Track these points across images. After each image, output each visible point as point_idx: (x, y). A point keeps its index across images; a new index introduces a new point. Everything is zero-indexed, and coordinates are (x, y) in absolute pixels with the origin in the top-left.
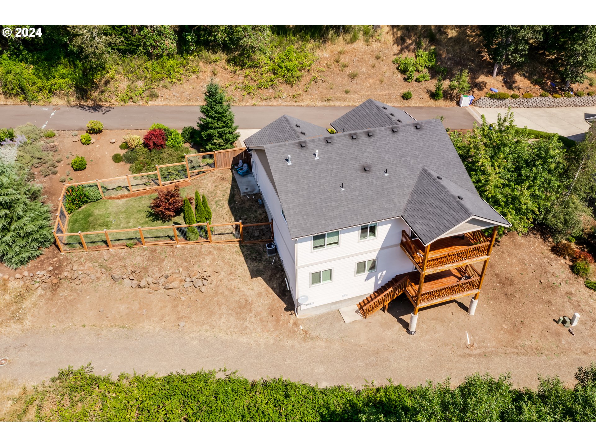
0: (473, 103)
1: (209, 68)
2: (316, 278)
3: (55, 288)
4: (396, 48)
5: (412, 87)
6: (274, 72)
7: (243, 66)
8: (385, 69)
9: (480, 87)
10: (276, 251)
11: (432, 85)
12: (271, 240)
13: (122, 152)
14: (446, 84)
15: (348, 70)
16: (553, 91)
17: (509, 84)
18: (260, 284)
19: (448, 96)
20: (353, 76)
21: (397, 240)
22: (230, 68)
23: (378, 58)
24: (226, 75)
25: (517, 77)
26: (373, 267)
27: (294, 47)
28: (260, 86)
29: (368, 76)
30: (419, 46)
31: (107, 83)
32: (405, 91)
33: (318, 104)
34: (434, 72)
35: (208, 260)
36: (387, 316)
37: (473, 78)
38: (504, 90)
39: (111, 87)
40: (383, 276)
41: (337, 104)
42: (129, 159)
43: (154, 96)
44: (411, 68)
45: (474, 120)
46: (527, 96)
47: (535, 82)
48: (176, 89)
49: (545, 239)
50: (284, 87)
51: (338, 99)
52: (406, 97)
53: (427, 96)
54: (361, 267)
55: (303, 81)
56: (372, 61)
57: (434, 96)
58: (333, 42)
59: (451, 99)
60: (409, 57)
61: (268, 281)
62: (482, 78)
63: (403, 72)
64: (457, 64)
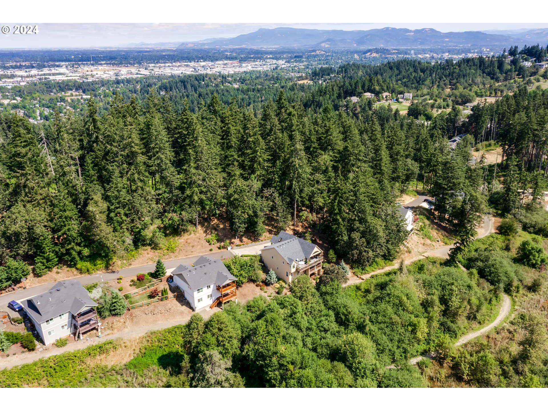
0: (232, 249)
1: (146, 252)
2: (199, 301)
3: (132, 319)
4: (205, 235)
5: (212, 247)
6: (168, 250)
7: (156, 249)
8: (202, 242)
9: (233, 243)
10: (186, 299)
11: (218, 245)
12: (184, 297)
13: (132, 283)
14: (222, 244)
15: (191, 245)
16: (254, 241)
17: (241, 241)
18: (184, 307)
19: (224, 247)
20: (193, 246)
21: (216, 288)
22: (153, 251)
23: (199, 239)
24: (152, 253)
25: (243, 238)
26: (211, 296)
27: (171, 240)
28: (164, 255)
29: (198, 245)
30: (212, 233)
31: (114, 263)
32: (210, 248)
33: (184, 257)
34: (218, 241)
35: (169, 305)
36: (217, 308)
37: (230, 241)
38: (240, 243)
39: (115, 264)
40: (214, 298)
41: (190, 256)
42: (134, 285)
43: (131, 264)
44: (211, 241)
45: (232, 254)
46: (247, 244)
47: (249, 239)
48: (137, 261)
49: (254, 283)
50: (171, 254)
51: (190, 255)
52: (211, 250)
53: (217, 249)
54: (208, 296)
55: (177, 251)
56: (198, 240)
57: (219, 248)
58: (184, 236)
59: (225, 248)
60: (209, 237)
61: (186, 306)
62: (233, 240)
63: (209, 242)
64: (225, 237)
